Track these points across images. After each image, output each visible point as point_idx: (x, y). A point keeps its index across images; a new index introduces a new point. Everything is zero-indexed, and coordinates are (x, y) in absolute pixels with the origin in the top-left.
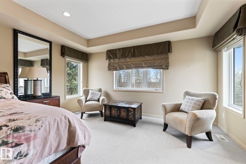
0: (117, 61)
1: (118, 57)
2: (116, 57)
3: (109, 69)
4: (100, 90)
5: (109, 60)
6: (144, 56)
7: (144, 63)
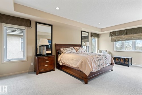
0: (116, 37)
1: (117, 35)
2: (116, 35)
3: (112, 41)
4: (106, 51)
5: (112, 37)
6: (133, 34)
7: (133, 37)
